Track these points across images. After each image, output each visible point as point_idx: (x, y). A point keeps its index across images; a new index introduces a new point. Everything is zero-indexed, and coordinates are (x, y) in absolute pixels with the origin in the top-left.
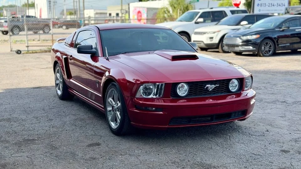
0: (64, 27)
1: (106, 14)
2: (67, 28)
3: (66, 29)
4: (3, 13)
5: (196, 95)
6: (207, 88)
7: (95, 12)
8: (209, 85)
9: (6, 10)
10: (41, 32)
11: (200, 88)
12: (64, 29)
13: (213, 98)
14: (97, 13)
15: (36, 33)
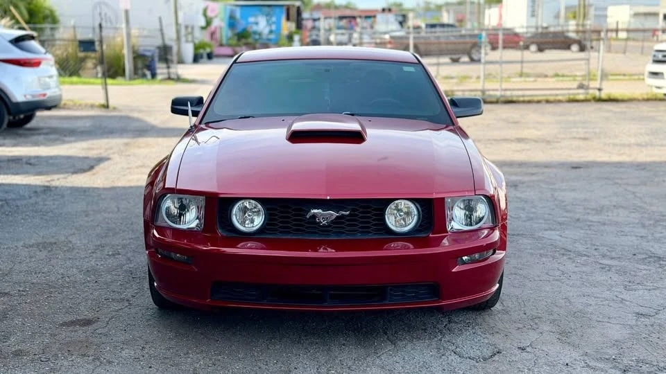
0: (533, 48)
1: (656, 15)
2: (541, 50)
3: (535, 52)
4: (442, 16)
5: (289, 233)
6: (314, 216)
7: (632, 12)
8: (320, 211)
9: (448, 11)
10: (465, 59)
11: (295, 215)
12: (532, 52)
13: (338, 246)
14: (636, 15)
15: (455, 61)
